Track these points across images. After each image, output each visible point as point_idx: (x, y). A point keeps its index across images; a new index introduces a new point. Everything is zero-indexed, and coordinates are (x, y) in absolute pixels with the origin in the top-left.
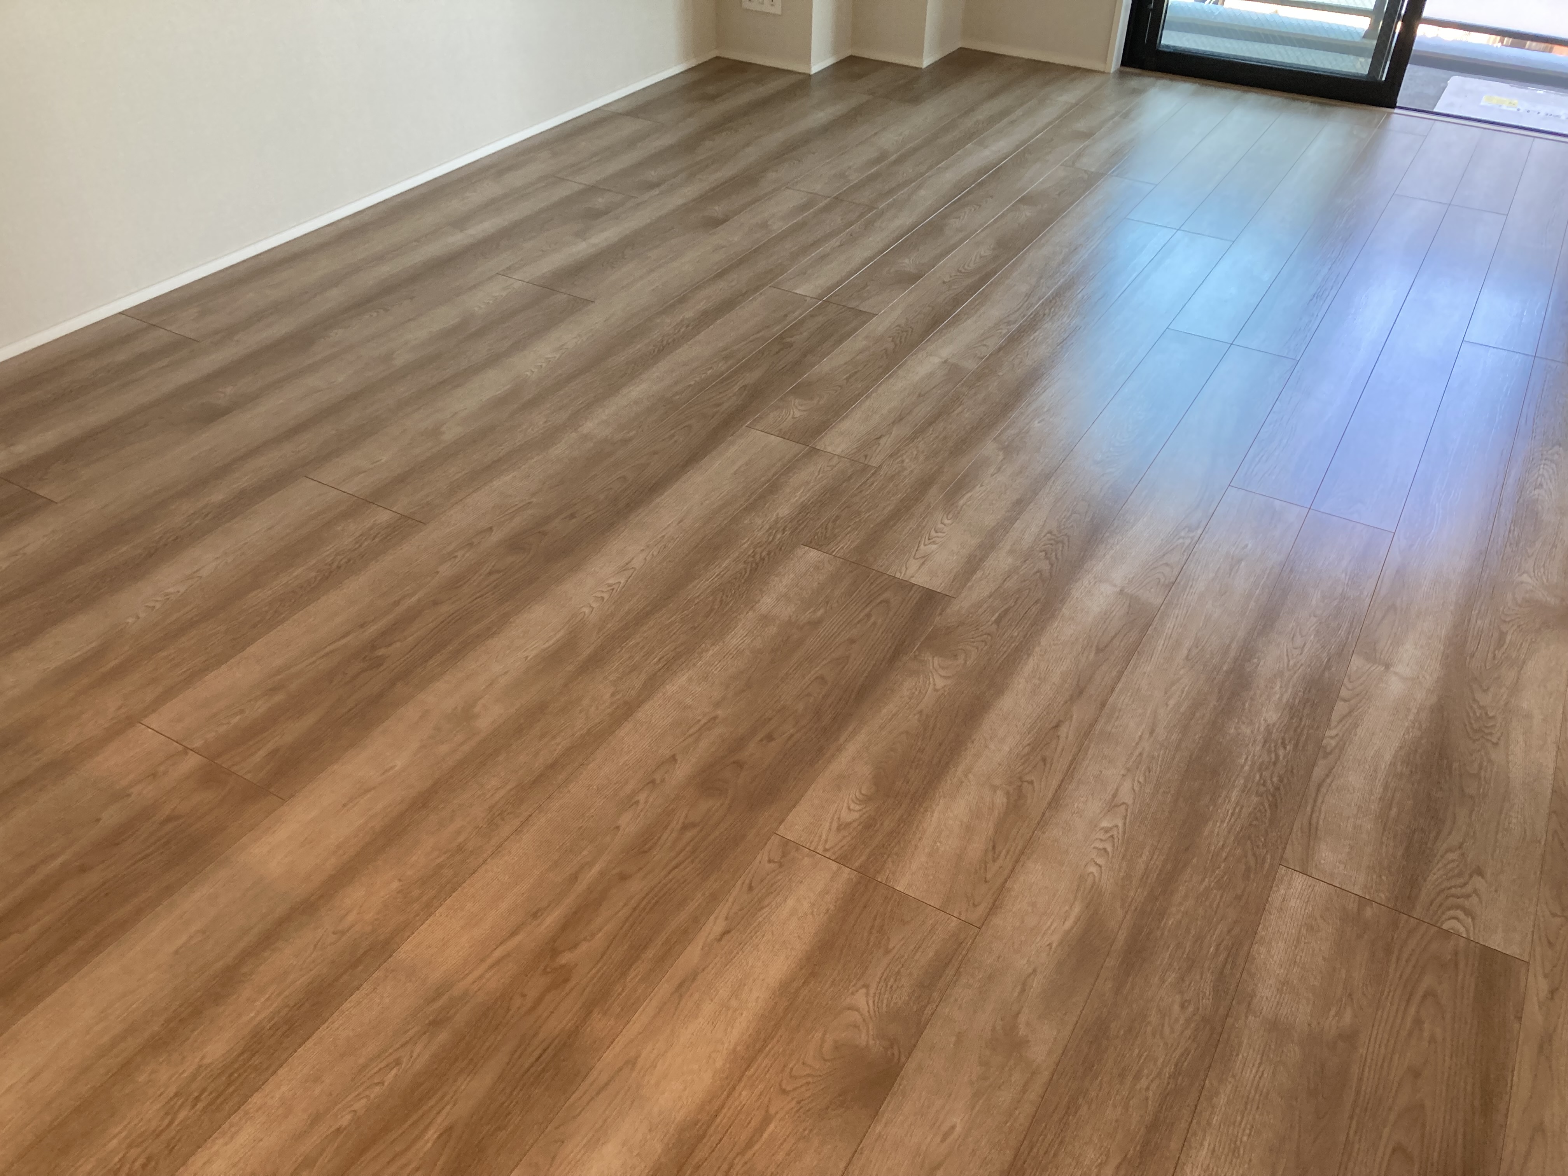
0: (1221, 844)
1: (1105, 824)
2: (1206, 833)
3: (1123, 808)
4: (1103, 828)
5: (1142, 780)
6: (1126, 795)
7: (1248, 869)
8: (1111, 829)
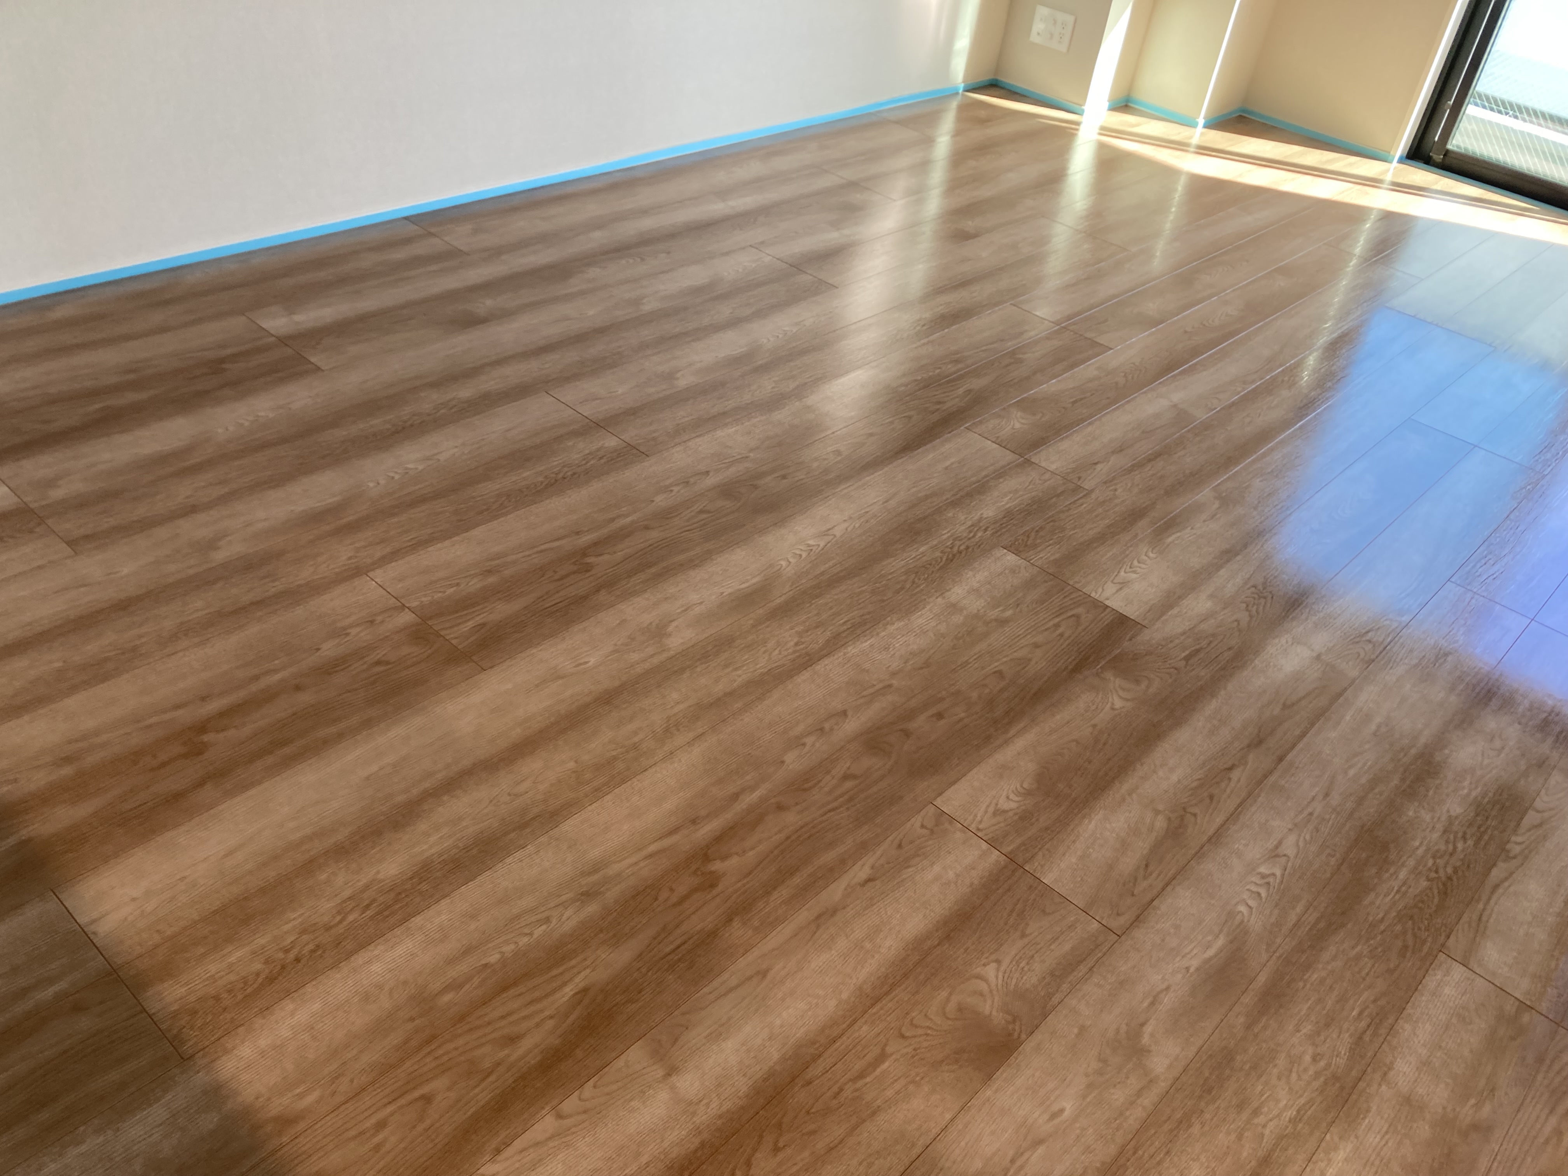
0: (1381, 916)
1: (1263, 869)
2: (1366, 902)
3: (1284, 859)
4: (1259, 873)
5: (1308, 837)
6: (1289, 848)
7: (1405, 947)
8: (1269, 876)
